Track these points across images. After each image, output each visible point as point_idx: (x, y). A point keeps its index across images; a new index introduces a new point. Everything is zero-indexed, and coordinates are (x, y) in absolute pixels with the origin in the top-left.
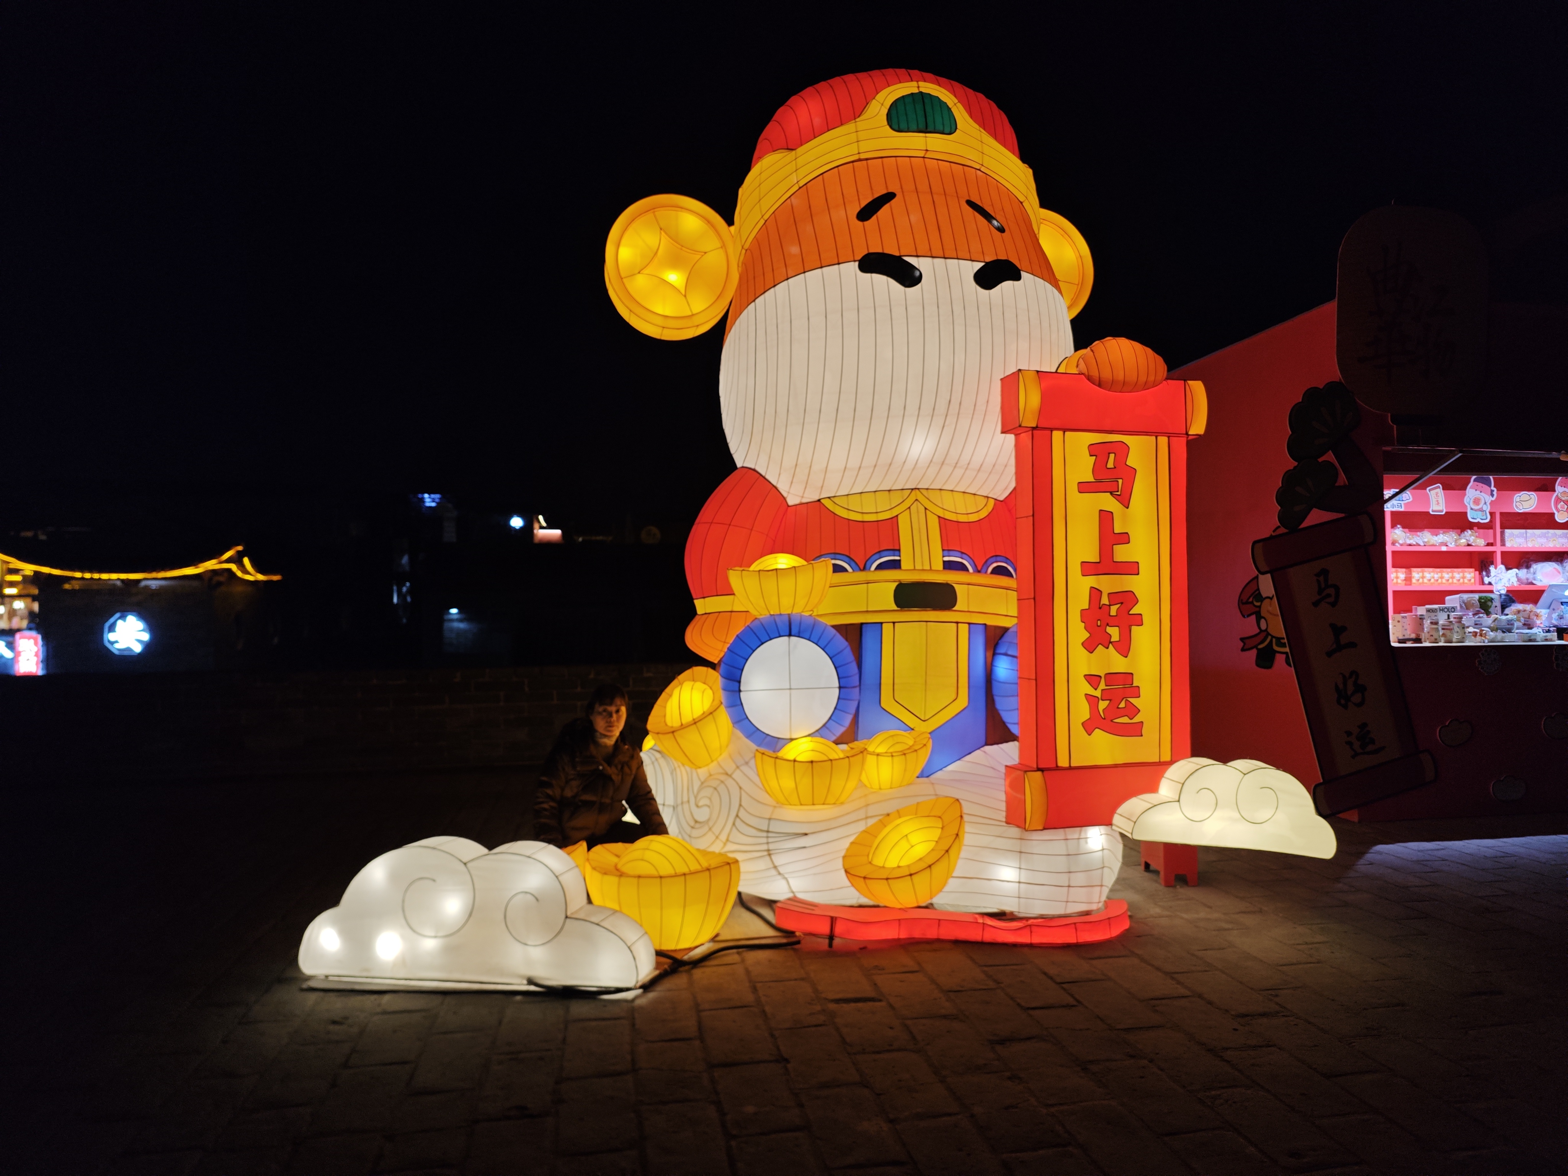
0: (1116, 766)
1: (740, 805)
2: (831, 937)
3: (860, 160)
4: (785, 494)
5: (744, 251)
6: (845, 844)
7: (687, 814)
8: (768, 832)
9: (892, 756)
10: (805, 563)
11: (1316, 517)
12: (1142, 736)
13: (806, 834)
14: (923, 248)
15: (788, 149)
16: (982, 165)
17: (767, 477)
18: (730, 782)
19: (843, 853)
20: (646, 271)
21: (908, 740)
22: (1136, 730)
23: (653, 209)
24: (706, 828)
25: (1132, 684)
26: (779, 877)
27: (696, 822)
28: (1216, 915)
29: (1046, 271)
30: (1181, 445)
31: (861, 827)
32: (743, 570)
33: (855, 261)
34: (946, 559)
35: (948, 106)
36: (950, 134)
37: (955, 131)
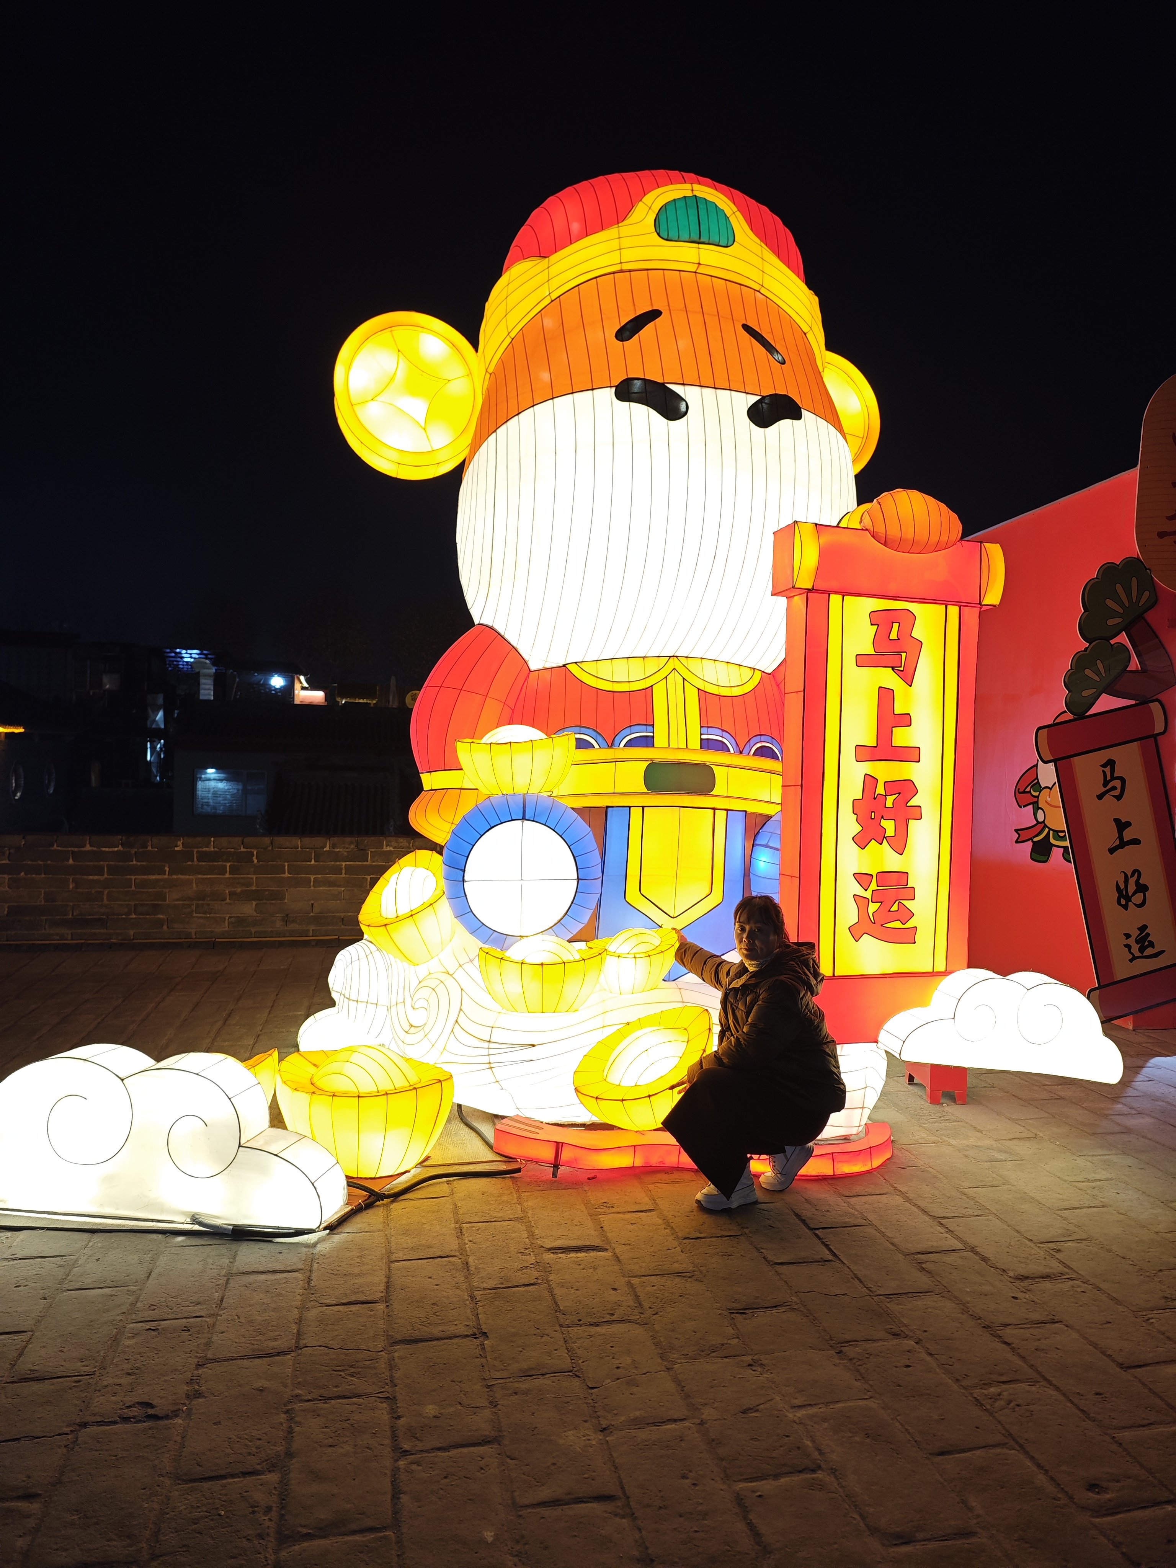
0: (883, 976)
1: (461, 1010)
2: (556, 1165)
3: (621, 271)
4: (526, 657)
5: (488, 375)
6: (578, 1057)
7: (402, 1016)
8: (489, 1042)
9: (635, 958)
10: (544, 736)
11: (1106, 703)
12: (915, 943)
13: (533, 1046)
14: (689, 377)
15: (540, 257)
16: (762, 286)
17: (506, 636)
19: (574, 1068)
20: (380, 398)
21: (653, 938)
22: (908, 937)
23: (391, 327)
24: (421, 1034)
25: (907, 885)
26: (502, 1092)
27: (412, 1026)
28: (987, 1142)
29: (830, 414)
30: (973, 618)
31: (597, 1037)
32: (472, 742)
33: (611, 387)
34: (704, 737)
35: (726, 215)
36: (727, 247)
37: (733, 244)
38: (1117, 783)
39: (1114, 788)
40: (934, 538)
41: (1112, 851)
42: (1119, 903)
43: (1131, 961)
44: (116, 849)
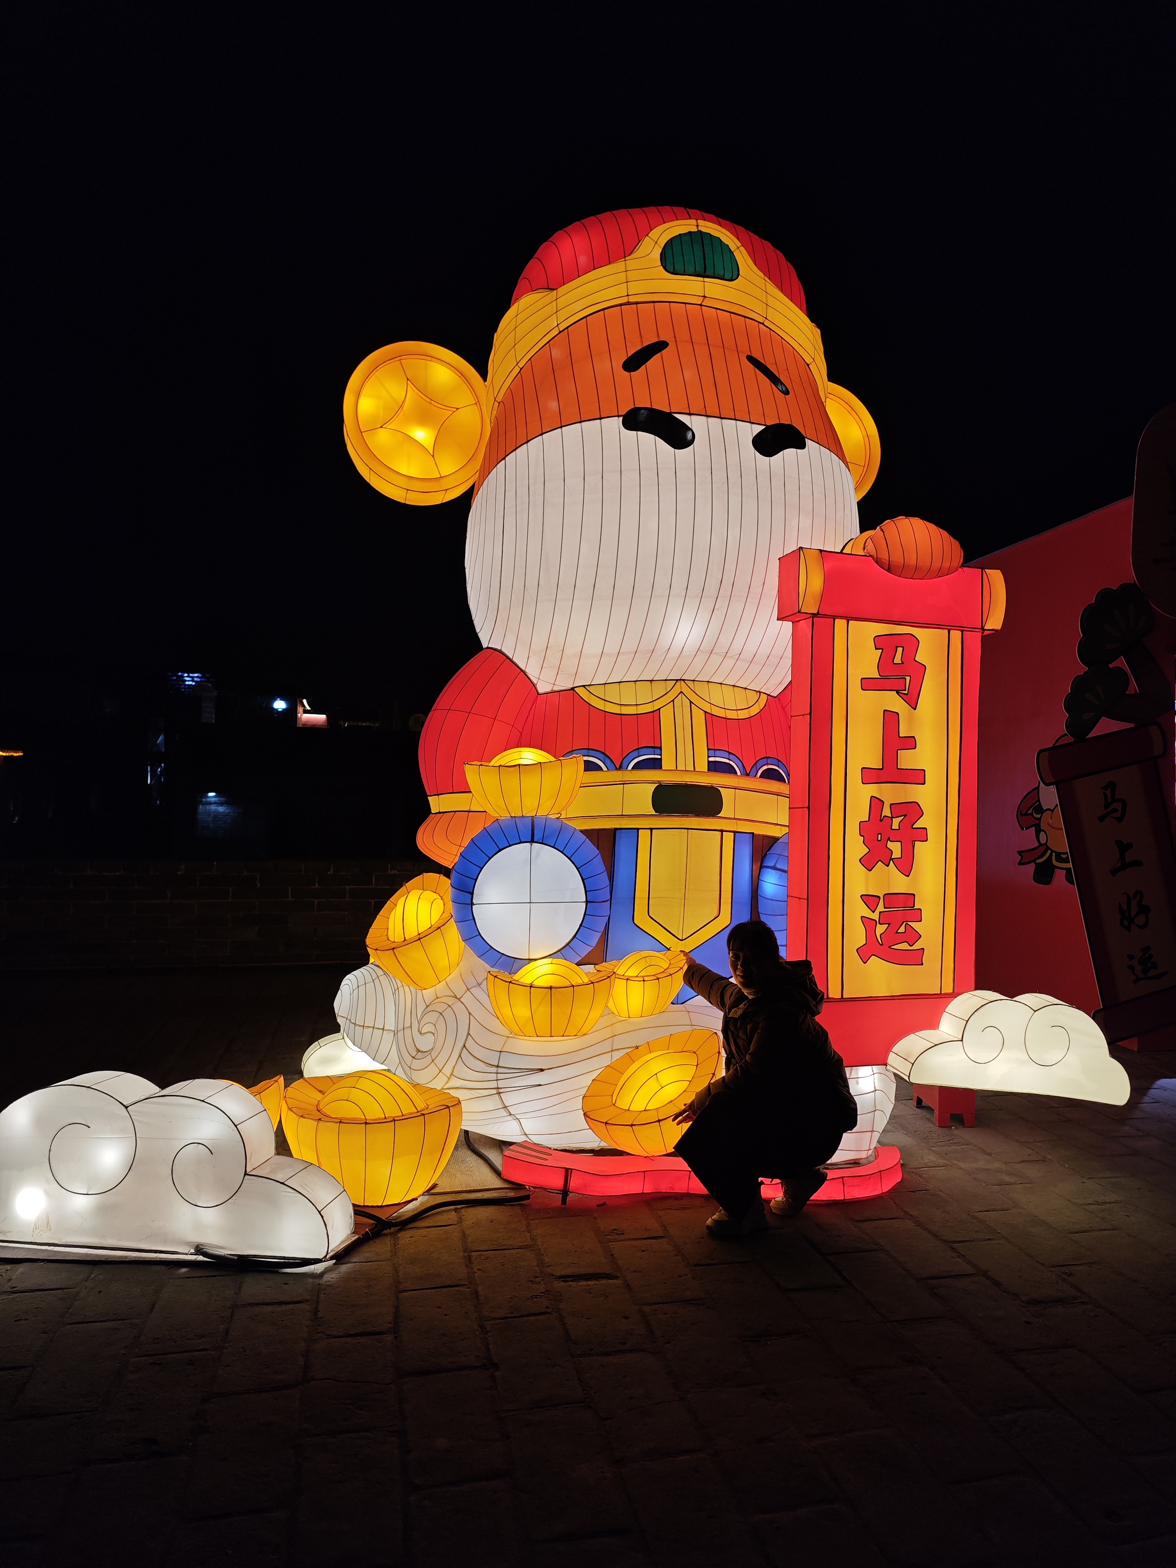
0: (892, 998)
1: (469, 1034)
2: (565, 1192)
3: (628, 303)
4: (535, 681)
5: (497, 404)
6: (587, 1080)
7: (409, 1041)
8: (498, 1066)
9: (644, 981)
10: (553, 759)
11: (1105, 726)
12: (922, 964)
13: (542, 1070)
14: (696, 407)
15: (548, 289)
16: (766, 318)
17: (514, 659)
18: (458, 1006)
19: (584, 1091)
20: (389, 426)
21: (662, 961)
22: (916, 958)
23: (399, 356)
24: (428, 1059)
25: (914, 906)
26: (510, 1118)
27: (418, 1051)
28: (996, 1165)
29: (833, 443)
30: (975, 642)
31: (606, 1061)
32: (481, 765)
33: (619, 416)
34: (711, 759)
35: (730, 250)
36: (731, 280)
37: (737, 278)
38: (1118, 805)
39: (1115, 810)
40: (936, 565)
41: (1114, 872)
42: (1122, 924)
43: (1135, 982)
44: (118, 874)
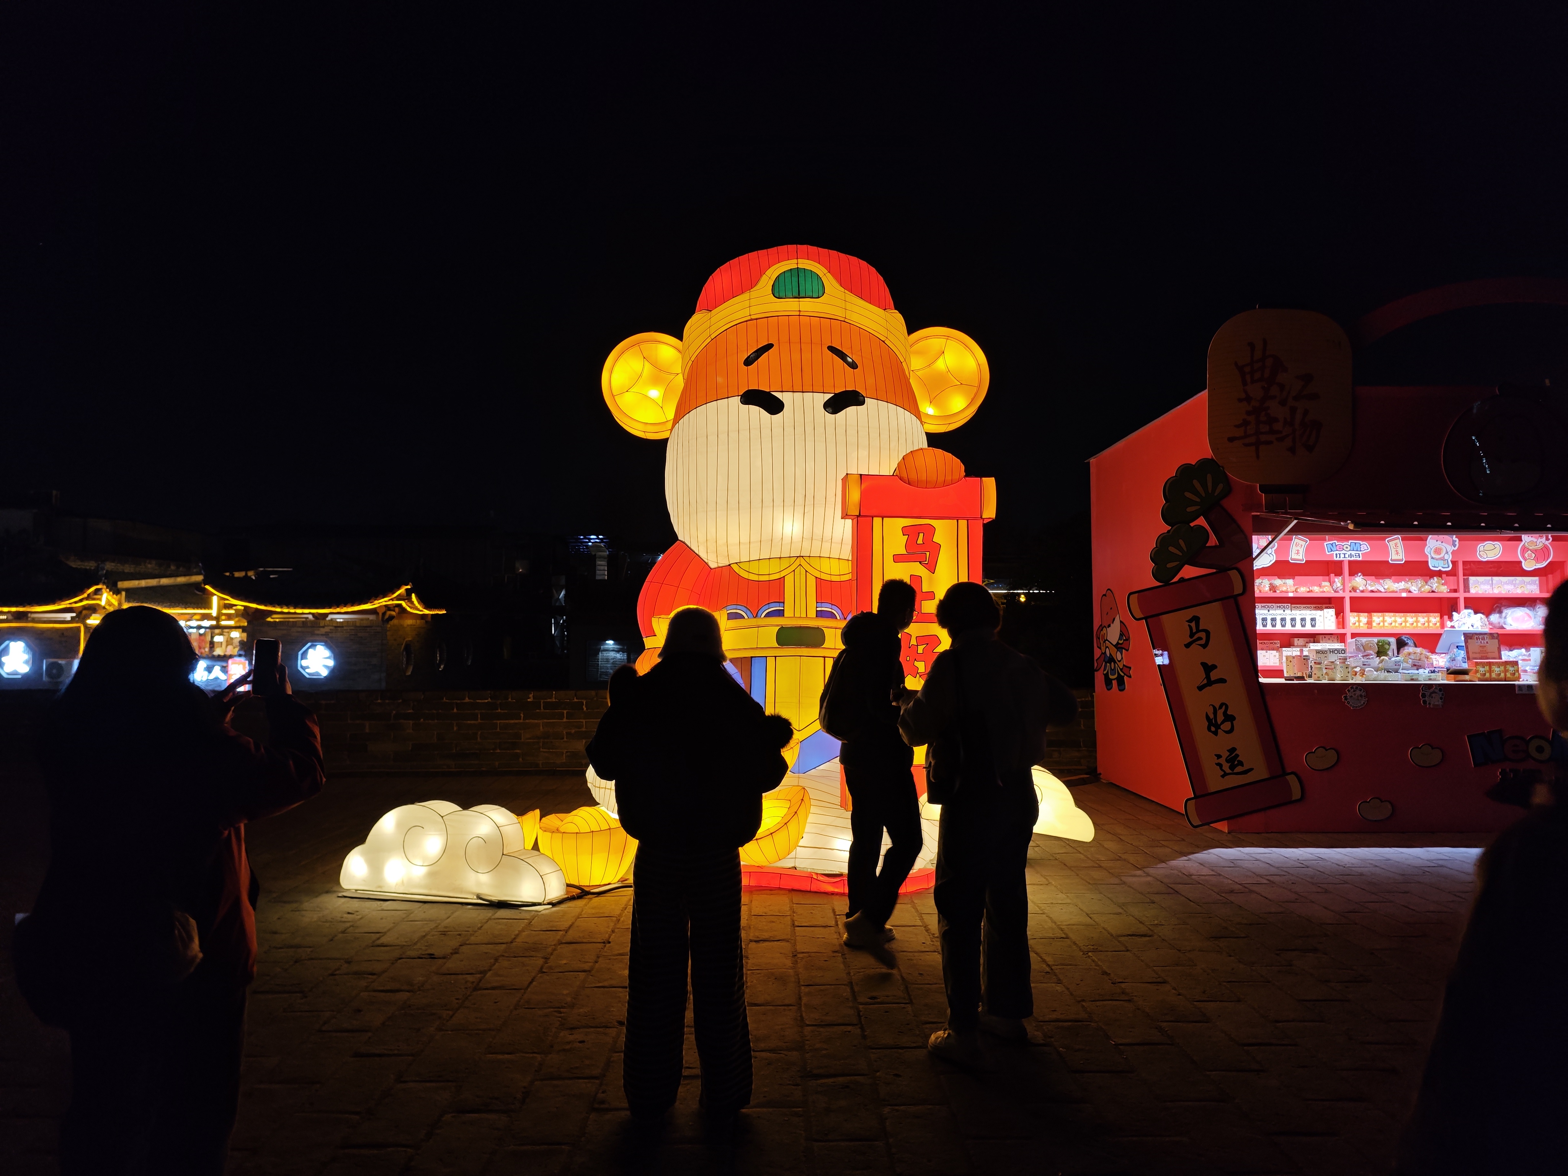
3: (752, 320)
4: (706, 561)
11: (1189, 572)
14: (787, 385)
15: (707, 310)
16: (845, 318)
20: (632, 390)
23: (638, 343)
30: (977, 529)
32: (660, 617)
33: (738, 396)
34: (818, 609)
35: (818, 276)
36: (818, 298)
37: (823, 295)
38: (1203, 635)
39: (1200, 639)
40: (941, 479)
41: (1200, 688)
42: (1209, 729)
43: (1223, 776)
44: (486, 701)
